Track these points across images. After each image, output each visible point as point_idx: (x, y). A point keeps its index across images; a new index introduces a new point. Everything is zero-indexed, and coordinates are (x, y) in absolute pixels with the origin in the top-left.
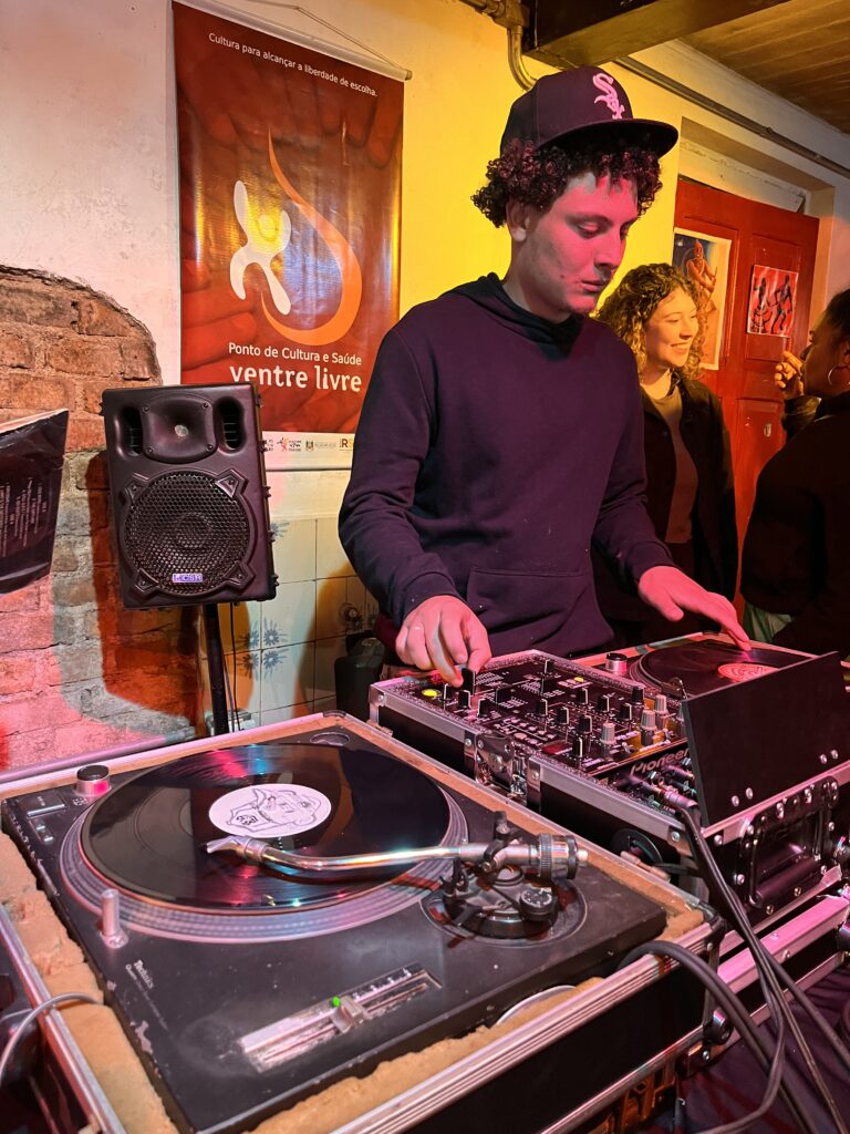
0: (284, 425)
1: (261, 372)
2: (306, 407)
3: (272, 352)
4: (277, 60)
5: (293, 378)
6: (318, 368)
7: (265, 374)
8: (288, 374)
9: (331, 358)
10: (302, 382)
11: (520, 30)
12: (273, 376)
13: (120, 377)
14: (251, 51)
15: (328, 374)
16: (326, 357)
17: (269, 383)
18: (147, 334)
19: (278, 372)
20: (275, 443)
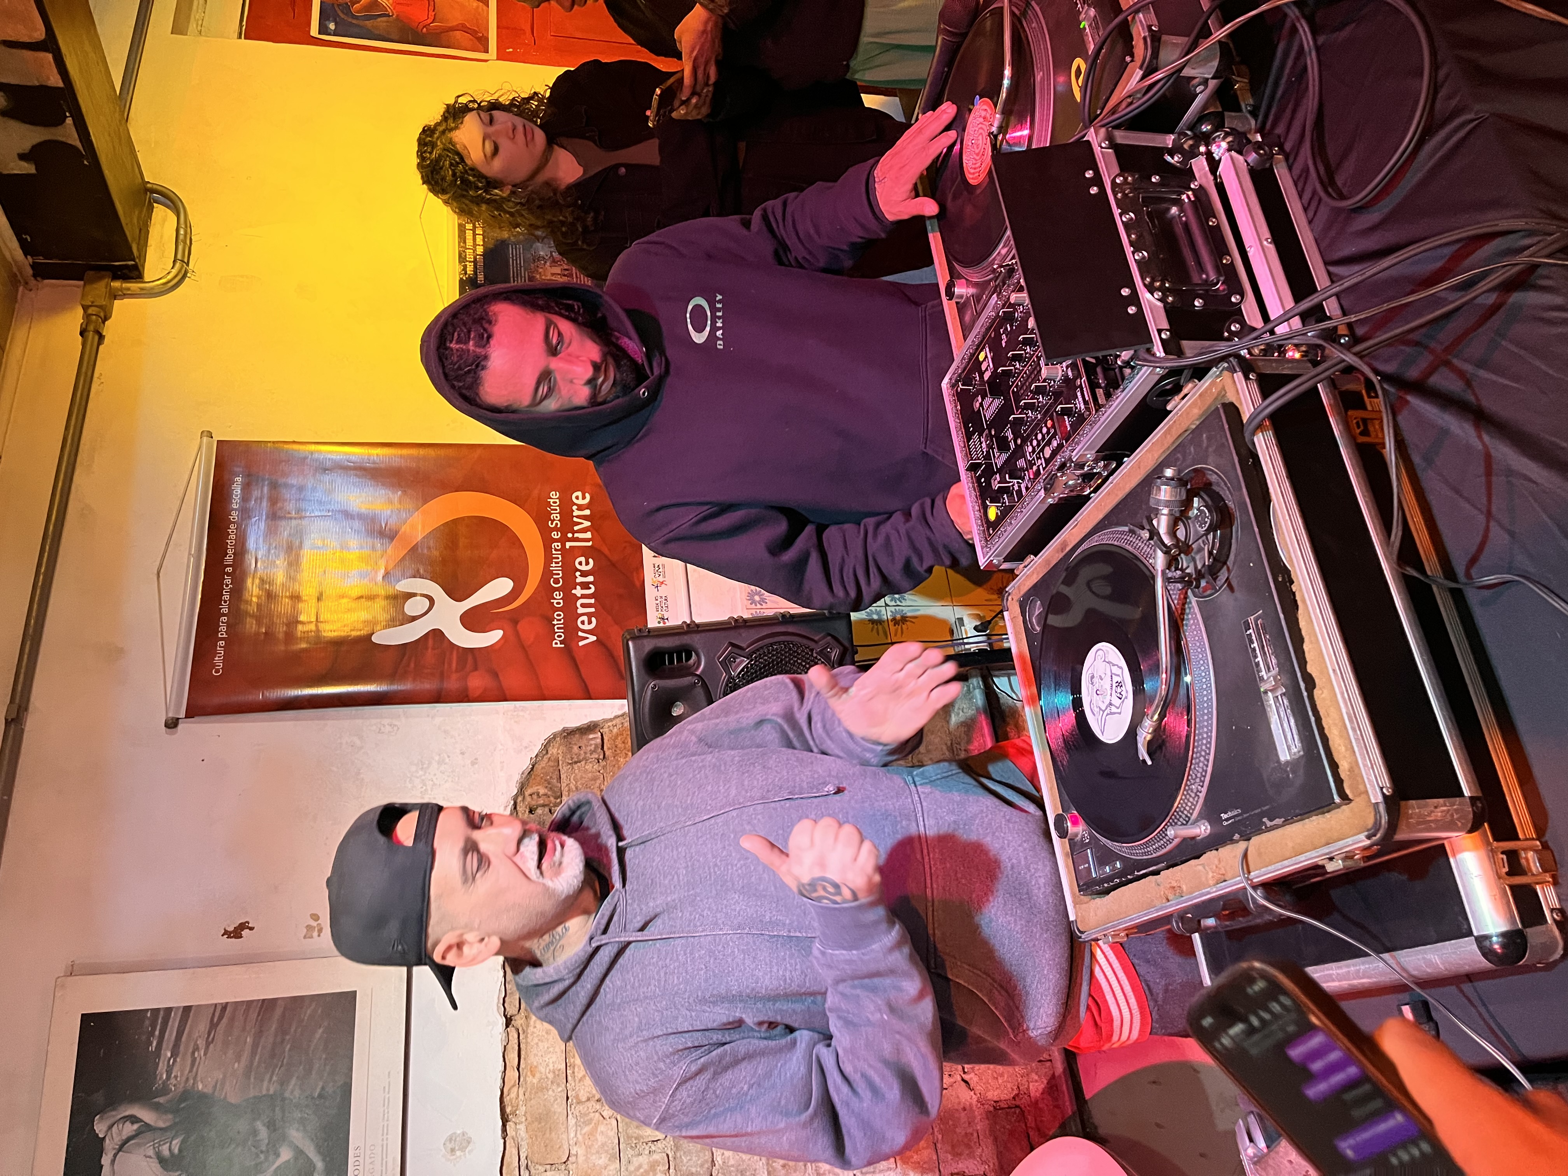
0: (638, 584)
1: (581, 610)
2: (615, 558)
3: (558, 599)
4: (226, 597)
5: (584, 574)
6: (568, 545)
7: (583, 606)
8: (580, 579)
9: (556, 529)
10: (587, 563)
11: (116, 284)
12: (584, 596)
13: (603, 763)
14: (223, 628)
15: (574, 532)
16: (555, 535)
17: (592, 601)
18: (555, 736)
19: (578, 591)
20: (659, 594)
